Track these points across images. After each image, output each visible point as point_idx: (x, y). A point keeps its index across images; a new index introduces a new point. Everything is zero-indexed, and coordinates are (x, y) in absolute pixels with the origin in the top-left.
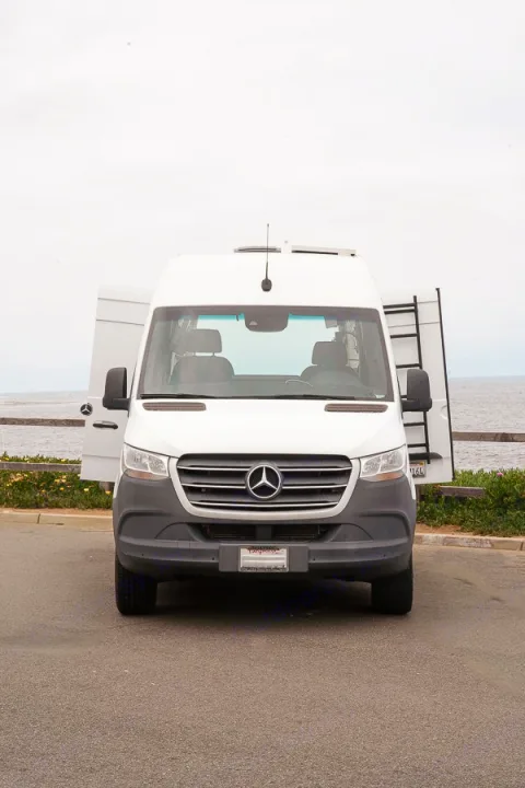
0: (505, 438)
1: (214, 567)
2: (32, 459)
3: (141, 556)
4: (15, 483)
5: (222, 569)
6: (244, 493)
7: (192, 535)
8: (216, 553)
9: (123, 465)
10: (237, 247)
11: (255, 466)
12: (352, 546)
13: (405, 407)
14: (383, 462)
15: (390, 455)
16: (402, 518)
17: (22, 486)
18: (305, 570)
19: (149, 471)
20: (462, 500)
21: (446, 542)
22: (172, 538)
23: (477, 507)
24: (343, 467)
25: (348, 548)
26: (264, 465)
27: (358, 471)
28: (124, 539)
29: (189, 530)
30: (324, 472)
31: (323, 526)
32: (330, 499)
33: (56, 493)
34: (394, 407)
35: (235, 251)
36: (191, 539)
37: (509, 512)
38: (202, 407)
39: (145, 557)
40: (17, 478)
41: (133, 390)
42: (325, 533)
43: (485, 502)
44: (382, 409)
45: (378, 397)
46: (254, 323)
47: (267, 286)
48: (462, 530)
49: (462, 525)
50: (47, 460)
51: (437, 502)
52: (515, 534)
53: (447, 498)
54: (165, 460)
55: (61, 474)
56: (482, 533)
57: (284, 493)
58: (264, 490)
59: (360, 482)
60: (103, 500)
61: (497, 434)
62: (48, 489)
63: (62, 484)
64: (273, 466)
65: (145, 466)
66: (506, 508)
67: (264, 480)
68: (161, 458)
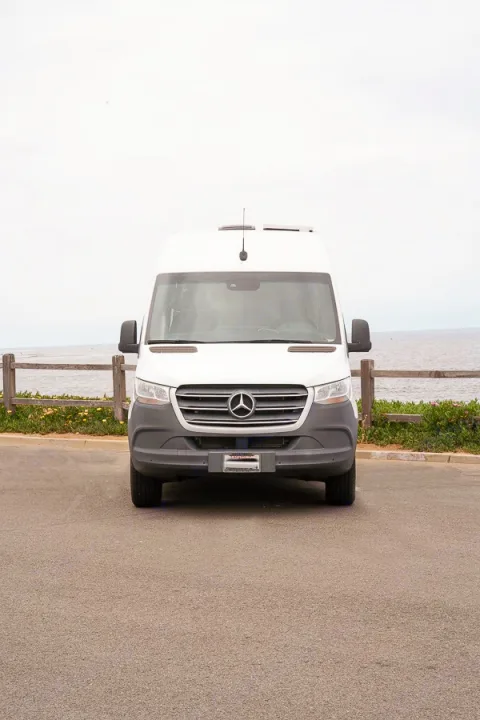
0: (438, 375)
1: (205, 470)
2: (59, 397)
3: (149, 462)
4: (48, 416)
5: (210, 470)
6: (226, 413)
7: (189, 446)
8: (206, 458)
9: (135, 394)
10: (221, 226)
11: (235, 393)
12: (308, 452)
13: (351, 349)
14: (333, 390)
15: (337, 384)
16: (345, 431)
17: (52, 418)
18: (274, 471)
19: (155, 398)
20: (404, 424)
21: (390, 457)
22: (173, 448)
23: (416, 430)
24: (301, 393)
25: (306, 454)
26: (242, 392)
27: (313, 396)
28: (138, 449)
29: (185, 441)
30: (287, 397)
31: (286, 438)
32: (291, 417)
33: (80, 423)
34: (341, 348)
35: (220, 229)
36: (186, 448)
37: (441, 434)
38: (194, 350)
39: (153, 462)
40: (49, 411)
41: (141, 338)
42: (288, 443)
43: (421, 426)
44: (332, 350)
45: (329, 341)
46: (234, 285)
47: (243, 256)
48: (404, 448)
49: (404, 444)
50: (72, 397)
51: (384, 426)
52: (445, 450)
53: (392, 423)
54: (167, 389)
55: (84, 409)
56: (419, 450)
57: (257, 413)
58: (242, 411)
59: (314, 404)
60: (118, 428)
61: (431, 372)
62: (74, 420)
63: (85, 417)
64: (248, 393)
65: (152, 395)
66: (439, 430)
67: (242, 404)
68: (165, 388)
